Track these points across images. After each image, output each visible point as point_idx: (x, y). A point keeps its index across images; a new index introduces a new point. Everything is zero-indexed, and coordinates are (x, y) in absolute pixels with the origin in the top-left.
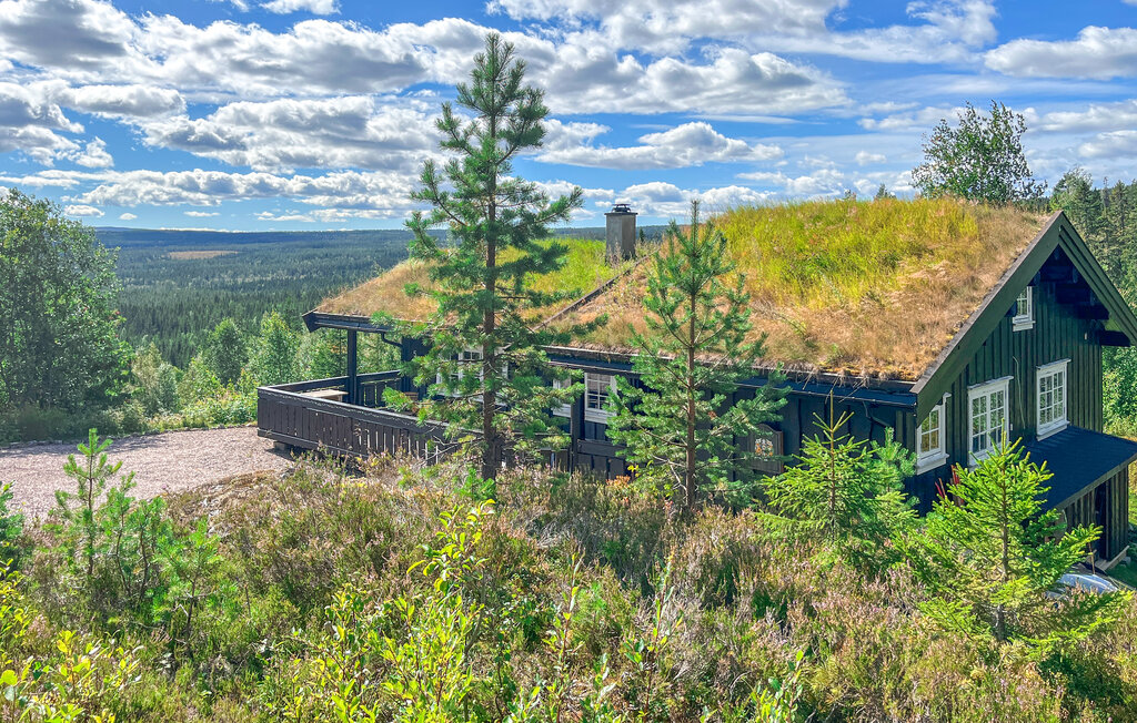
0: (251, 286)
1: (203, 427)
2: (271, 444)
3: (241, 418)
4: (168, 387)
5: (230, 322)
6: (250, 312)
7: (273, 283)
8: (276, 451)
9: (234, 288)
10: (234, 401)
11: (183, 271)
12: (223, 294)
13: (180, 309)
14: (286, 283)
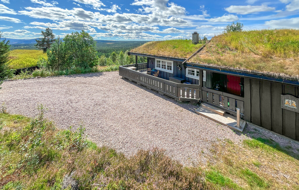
0: (117, 47)
1: (109, 71)
2: (122, 77)
3: (116, 69)
4: (106, 61)
5: (113, 52)
6: (117, 51)
7: (120, 47)
8: (122, 78)
9: (115, 47)
10: (114, 67)
11: (108, 45)
12: (113, 48)
13: (108, 50)
14: (121, 47)
